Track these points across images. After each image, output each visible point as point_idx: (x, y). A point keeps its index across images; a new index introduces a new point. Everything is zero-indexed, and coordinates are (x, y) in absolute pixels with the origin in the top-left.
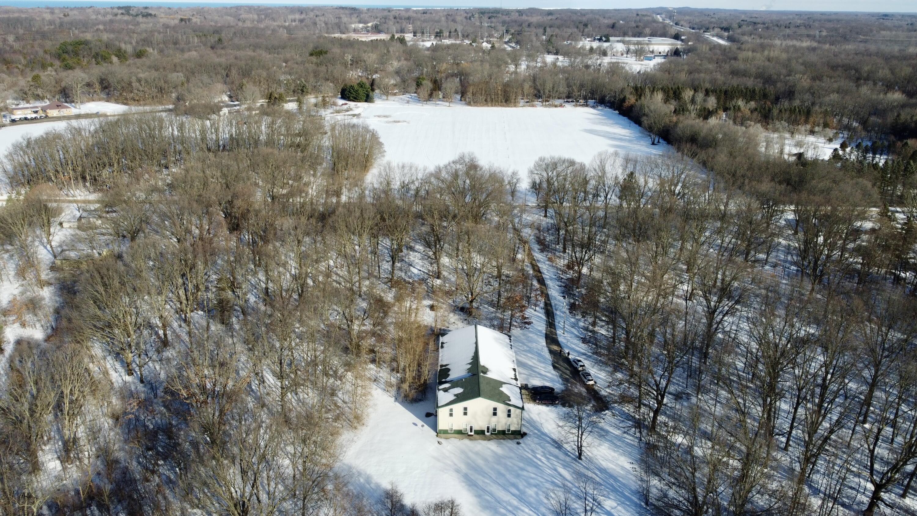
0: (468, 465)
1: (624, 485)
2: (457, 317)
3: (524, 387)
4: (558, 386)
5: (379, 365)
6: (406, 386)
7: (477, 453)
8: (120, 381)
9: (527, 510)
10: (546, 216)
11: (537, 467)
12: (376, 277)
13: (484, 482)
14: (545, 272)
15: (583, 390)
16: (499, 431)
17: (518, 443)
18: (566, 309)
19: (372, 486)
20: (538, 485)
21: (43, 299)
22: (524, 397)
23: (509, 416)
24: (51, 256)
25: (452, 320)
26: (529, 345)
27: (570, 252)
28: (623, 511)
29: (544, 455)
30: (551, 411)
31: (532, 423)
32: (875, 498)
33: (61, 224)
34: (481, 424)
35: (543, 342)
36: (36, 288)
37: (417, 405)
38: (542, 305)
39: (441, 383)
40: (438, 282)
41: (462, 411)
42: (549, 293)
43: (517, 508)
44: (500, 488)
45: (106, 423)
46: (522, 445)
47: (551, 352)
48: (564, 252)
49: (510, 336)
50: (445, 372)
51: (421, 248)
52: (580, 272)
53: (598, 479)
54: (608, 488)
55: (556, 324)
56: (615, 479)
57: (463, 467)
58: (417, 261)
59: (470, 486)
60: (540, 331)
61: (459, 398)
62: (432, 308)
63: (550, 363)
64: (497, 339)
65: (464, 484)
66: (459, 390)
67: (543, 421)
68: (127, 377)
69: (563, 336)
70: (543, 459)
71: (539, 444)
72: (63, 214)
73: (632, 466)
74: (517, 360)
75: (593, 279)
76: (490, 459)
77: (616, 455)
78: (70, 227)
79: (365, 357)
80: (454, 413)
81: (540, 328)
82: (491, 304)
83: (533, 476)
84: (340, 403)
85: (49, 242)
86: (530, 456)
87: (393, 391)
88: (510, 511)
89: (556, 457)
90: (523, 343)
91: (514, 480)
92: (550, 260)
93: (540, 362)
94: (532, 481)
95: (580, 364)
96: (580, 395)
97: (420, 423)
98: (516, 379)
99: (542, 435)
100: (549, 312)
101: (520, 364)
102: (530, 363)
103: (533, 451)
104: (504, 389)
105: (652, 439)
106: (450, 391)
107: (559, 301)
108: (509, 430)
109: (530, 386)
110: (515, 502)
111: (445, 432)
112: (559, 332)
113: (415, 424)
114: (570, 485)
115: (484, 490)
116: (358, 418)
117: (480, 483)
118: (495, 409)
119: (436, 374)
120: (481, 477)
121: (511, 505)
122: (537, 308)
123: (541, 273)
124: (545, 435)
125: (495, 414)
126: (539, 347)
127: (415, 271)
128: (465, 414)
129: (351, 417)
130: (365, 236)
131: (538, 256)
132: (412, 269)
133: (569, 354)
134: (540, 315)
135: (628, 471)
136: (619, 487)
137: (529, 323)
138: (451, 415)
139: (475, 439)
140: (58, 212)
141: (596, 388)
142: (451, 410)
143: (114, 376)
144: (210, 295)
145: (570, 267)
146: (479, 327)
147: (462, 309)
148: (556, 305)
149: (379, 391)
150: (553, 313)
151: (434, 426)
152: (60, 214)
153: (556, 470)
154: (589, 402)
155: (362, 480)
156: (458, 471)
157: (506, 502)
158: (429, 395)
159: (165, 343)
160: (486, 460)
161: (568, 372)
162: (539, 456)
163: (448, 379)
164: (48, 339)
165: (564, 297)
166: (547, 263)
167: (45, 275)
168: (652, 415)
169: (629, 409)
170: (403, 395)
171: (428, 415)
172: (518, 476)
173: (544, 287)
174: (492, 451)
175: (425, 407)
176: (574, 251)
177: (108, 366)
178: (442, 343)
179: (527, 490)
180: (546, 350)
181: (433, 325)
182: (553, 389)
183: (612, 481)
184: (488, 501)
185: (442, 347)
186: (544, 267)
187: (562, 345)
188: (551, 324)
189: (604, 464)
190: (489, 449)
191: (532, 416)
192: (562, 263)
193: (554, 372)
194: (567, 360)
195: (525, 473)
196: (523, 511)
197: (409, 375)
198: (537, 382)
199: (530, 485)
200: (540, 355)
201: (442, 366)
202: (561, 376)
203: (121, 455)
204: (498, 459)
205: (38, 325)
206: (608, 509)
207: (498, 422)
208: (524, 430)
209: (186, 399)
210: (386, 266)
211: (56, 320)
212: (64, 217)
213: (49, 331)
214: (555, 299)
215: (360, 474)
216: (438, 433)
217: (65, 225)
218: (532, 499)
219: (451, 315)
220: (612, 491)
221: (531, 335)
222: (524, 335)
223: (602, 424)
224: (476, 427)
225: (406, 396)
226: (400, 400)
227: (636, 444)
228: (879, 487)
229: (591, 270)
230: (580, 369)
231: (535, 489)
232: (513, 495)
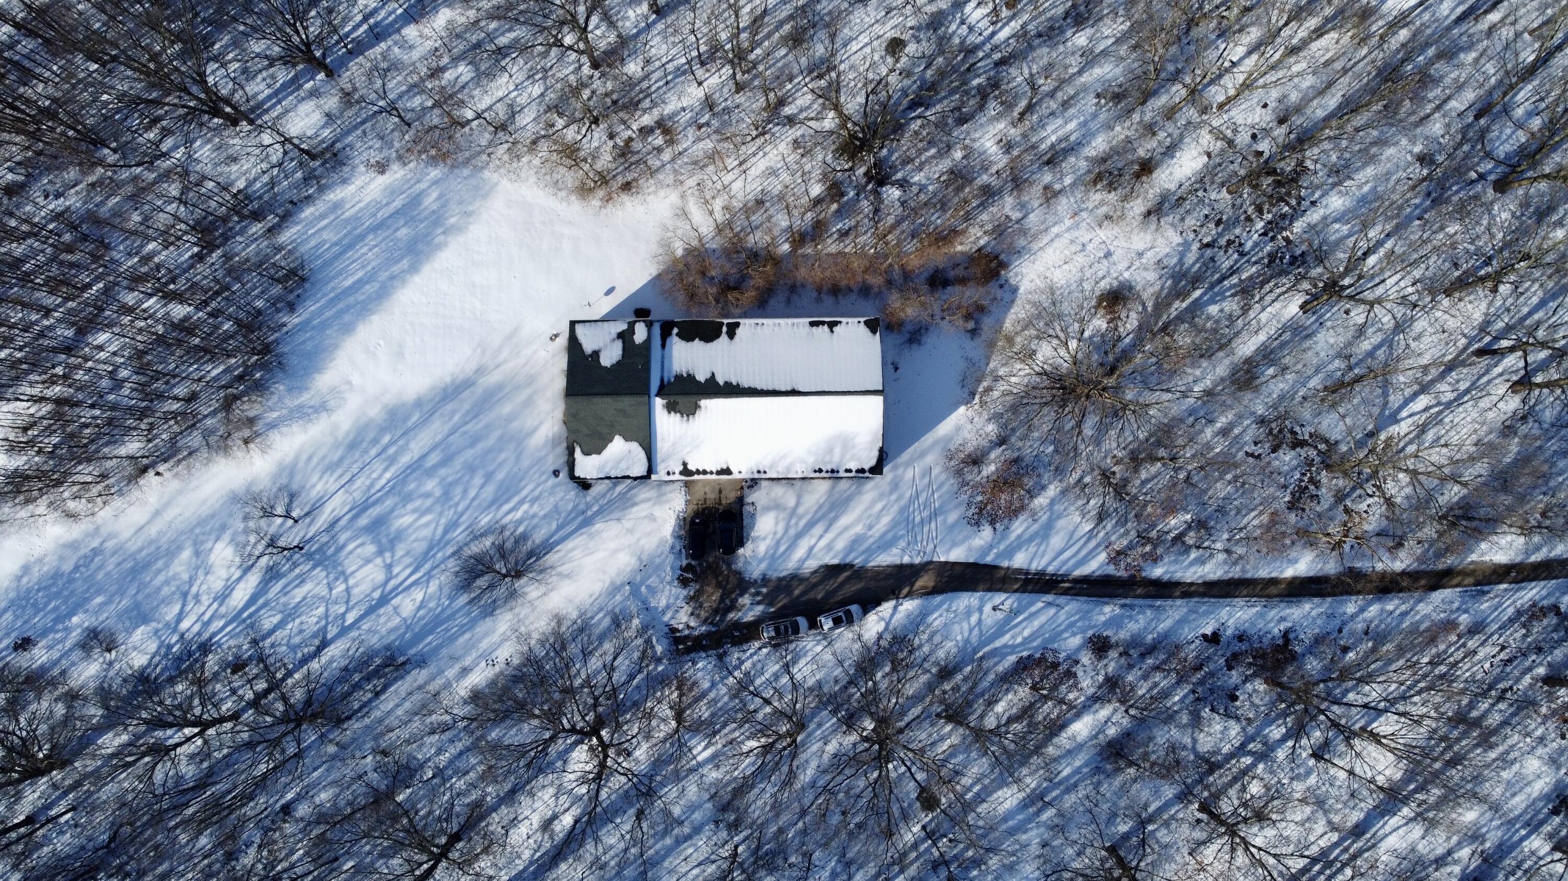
0: (500, 387)
1: (453, 639)
7: (529, 403)
9: (388, 475)
14: (1394, 606)
17: (554, 473)
20: (448, 499)
28: (391, 625)
30: (661, 541)
31: (621, 502)
35: (953, 556)
42: (1240, 603)
43: (392, 460)
44: (439, 437)
46: (553, 481)
47: (908, 568)
50: (708, 333)
54: (443, 610)
55: (1047, 599)
57: (493, 378)
59: (445, 389)
62: (1118, 295)
63: (855, 562)
65: (448, 380)
67: (627, 524)
69: (984, 604)
71: (554, 511)
73: (502, 663)
76: (515, 425)
77: (533, 641)
83: (472, 494)
86: (524, 493)
88: (384, 450)
89: (522, 537)
91: (459, 462)
93: (856, 542)
98: (685, 473)
99: (583, 518)
102: (847, 519)
103: (538, 498)
110: (405, 459)
112: (1004, 600)
115: (432, 412)
117: (449, 407)
120: (466, 406)
121: (400, 452)
123: (1384, 593)
124: (586, 523)
126: (926, 545)
135: (486, 653)
136: (447, 630)
141: (756, 644)
146: (879, 400)
148: (1160, 610)
150: (1110, 596)
153: (486, 531)
155: (453, 220)
156: (480, 371)
157: (408, 445)
160: (510, 418)
161: (818, 593)
162: (525, 507)
165: (1213, 637)
166: (1466, 620)
172: (470, 468)
173: (1275, 591)
174: (536, 429)
179: (437, 480)
180: (912, 558)
183: (464, 620)
184: (406, 418)
186: (1428, 607)
188: (1045, 584)
189: (507, 617)
190: (541, 423)
191: (647, 506)
195: (478, 481)
196: (384, 470)
199: (449, 486)
201: (730, 326)
204: (515, 440)
208: (597, 487)
214: (1200, 613)
218: (412, 486)
231: (438, 493)
232: (423, 457)
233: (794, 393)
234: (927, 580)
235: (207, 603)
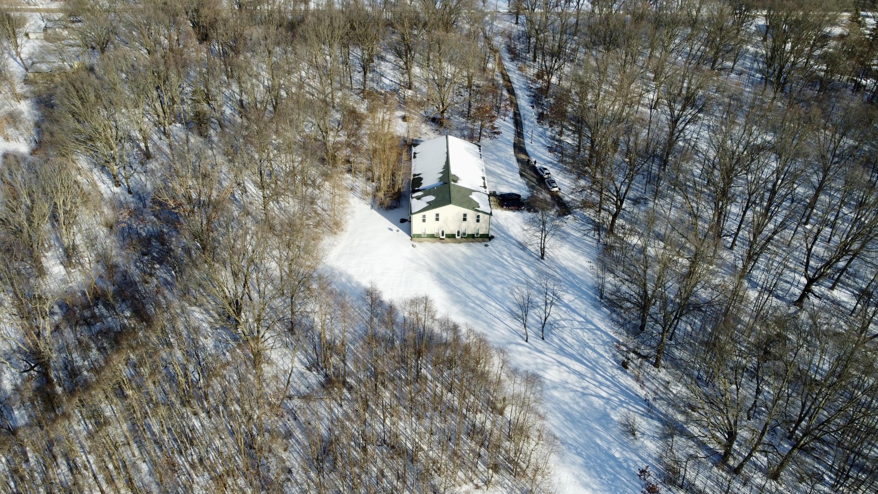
0: (440, 265)
1: (582, 281)
2: (429, 127)
3: (492, 194)
4: (524, 193)
5: (355, 175)
6: (381, 195)
7: (449, 255)
8: (109, 192)
9: (493, 304)
10: (517, 23)
11: (503, 266)
12: (348, 88)
13: (454, 280)
14: (515, 81)
15: (548, 197)
16: (469, 235)
17: (486, 246)
18: (534, 119)
19: (353, 284)
20: (504, 282)
21: (21, 113)
22: (492, 203)
23: (478, 221)
24: (23, 69)
25: (424, 131)
26: (498, 154)
27: (540, 61)
28: (580, 303)
29: (510, 256)
30: (516, 216)
31: (499, 227)
32: (807, 290)
33: (27, 35)
34: (451, 229)
35: (511, 151)
36: (13, 102)
37: (391, 212)
38: (511, 115)
39: (414, 191)
40: (410, 92)
41: (434, 217)
42: (519, 103)
43: (484, 302)
44: (470, 285)
45: (102, 232)
46: (490, 247)
47: (519, 160)
48: (534, 61)
49: (479, 146)
50: (417, 181)
51: (392, 57)
52: (549, 82)
53: (558, 276)
54: (567, 284)
55: (525, 133)
56: (574, 276)
57: (436, 267)
58: (388, 71)
59: (442, 283)
60: (509, 141)
61: (431, 206)
62: (404, 118)
63: (518, 171)
64: (467, 149)
65: (436, 282)
66: (431, 198)
67: (509, 225)
68: (115, 188)
69: (530, 145)
70: (509, 260)
71: (506, 246)
72: (28, 24)
73: (589, 264)
74: (486, 168)
75: (562, 88)
76: (461, 260)
77: (575, 255)
78: (37, 38)
79: (342, 167)
80: (427, 219)
81: (509, 138)
82: (462, 114)
83: (499, 274)
84: (319, 211)
85: (18, 54)
86: (497, 257)
87: (369, 199)
88: (478, 305)
89: (521, 257)
90: (492, 152)
91: (481, 278)
92: (520, 69)
93: (508, 170)
94: (498, 279)
95: (546, 171)
96: (545, 201)
97: (395, 228)
98: (485, 187)
99: (508, 238)
100: (518, 123)
101: (489, 172)
102: (499, 172)
103: (499, 252)
104: (474, 197)
105: (610, 240)
106: (423, 198)
107: (528, 111)
108: (478, 234)
109: (498, 193)
110: (483, 297)
111: (419, 236)
112: (527, 141)
113: (391, 230)
114: (532, 281)
115: (455, 287)
116: (337, 224)
117: (452, 281)
118: (465, 215)
119: (409, 183)
120: (452, 276)
121: (479, 299)
122: (507, 118)
123: (510, 82)
124: (510, 237)
125: (465, 219)
126: (508, 156)
127: (387, 82)
128: (437, 219)
129: (331, 223)
130: (336, 46)
131: (508, 65)
132: (384, 79)
133: (535, 162)
134: (509, 125)
135: (586, 269)
136: (577, 283)
137: (498, 133)
138: (424, 221)
139: (447, 243)
140: (22, 22)
141: (560, 194)
142: (424, 216)
143: (102, 187)
144: (186, 107)
145: (539, 76)
146: (449, 137)
147: (434, 120)
148: (524, 115)
149: (356, 199)
150: (521, 123)
151: (409, 231)
152: (24, 24)
153: (520, 269)
154: (553, 206)
155: (343, 280)
156: (431, 271)
157: (475, 297)
158: (403, 203)
159: (148, 156)
160: (457, 261)
161: (534, 180)
162: (505, 257)
163: (421, 188)
164: (33, 152)
165: (533, 107)
166: (517, 72)
167: (20, 89)
168: (611, 218)
169: (590, 213)
170: (378, 203)
171: (403, 221)
172: (486, 274)
173: (513, 97)
174: (463, 253)
175: (400, 213)
176: (543, 59)
177: (96, 178)
178: (415, 153)
179: (494, 286)
180: (514, 159)
181: (406, 135)
182: (519, 196)
183: (570, 278)
184: (458, 297)
185: (415, 157)
186: (515, 77)
187: (529, 153)
188: (519, 134)
189: (565, 263)
190: (460, 251)
191: (500, 221)
192: (532, 72)
193: (521, 180)
194: (534, 169)
195: (492, 272)
196: (490, 305)
197: (384, 184)
198: (504, 190)
199: (497, 282)
200: (508, 164)
201: (414, 175)
202: (527, 184)
203: (119, 260)
204: (468, 260)
205: (21, 139)
206: (567, 302)
207: (468, 227)
208: (492, 233)
209: (174, 209)
210: (358, 77)
211: (38, 133)
212: (29, 27)
213: (33, 144)
214: (524, 109)
215: (341, 274)
216: (412, 237)
217: (31, 35)
218: (498, 295)
219: (423, 126)
220: (571, 287)
221: (500, 144)
222: (493, 144)
223: (565, 228)
224: (447, 232)
225: (381, 204)
226: (376, 207)
227: (595, 245)
228: (811, 281)
229: (560, 79)
230: (546, 176)
231: (501, 286)
232: (481, 291)
233: (447, 153)
234: (523, 156)
235: (587, 384)
